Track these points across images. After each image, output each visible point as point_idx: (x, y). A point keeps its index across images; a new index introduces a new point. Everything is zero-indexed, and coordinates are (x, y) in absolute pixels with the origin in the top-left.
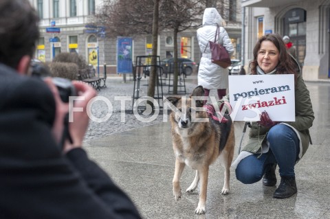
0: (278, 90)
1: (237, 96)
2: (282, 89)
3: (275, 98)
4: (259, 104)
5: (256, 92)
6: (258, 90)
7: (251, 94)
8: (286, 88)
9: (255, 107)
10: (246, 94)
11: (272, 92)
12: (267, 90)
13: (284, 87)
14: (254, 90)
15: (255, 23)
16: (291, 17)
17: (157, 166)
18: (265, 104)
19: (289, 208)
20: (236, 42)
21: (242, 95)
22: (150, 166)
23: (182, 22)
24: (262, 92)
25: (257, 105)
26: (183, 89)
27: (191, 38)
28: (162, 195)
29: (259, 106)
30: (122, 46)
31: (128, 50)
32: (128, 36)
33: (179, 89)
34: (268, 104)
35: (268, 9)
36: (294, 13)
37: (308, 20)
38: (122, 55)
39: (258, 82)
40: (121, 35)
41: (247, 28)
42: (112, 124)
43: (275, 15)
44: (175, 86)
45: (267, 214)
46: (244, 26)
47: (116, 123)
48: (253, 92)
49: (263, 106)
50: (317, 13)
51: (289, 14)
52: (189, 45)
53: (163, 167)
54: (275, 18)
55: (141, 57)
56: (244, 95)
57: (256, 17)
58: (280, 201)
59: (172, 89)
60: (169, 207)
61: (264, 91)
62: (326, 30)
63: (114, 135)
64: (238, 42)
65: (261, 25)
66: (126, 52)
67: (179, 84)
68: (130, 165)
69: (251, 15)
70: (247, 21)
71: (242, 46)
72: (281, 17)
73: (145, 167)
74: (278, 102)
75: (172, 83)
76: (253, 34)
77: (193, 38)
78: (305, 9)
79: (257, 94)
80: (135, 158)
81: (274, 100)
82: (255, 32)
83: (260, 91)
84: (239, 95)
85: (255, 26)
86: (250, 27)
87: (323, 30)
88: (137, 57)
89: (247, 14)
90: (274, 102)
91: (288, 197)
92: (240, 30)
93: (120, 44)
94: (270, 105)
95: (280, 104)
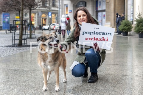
0: (105, 34)
1: (84, 33)
2: (108, 34)
3: (103, 38)
4: (94, 39)
5: (95, 33)
6: (95, 32)
7: (92, 33)
8: (110, 34)
9: (92, 40)
10: (89, 33)
11: (102, 34)
12: (100, 33)
13: (109, 33)
14: (93, 32)
15: (64, 7)
16: (80, 5)
17: (29, 71)
18: (97, 39)
19: (96, 87)
20: (56, 16)
21: (87, 33)
22: (26, 70)
23: (33, 5)
24: (97, 33)
25: (93, 39)
26: (34, 36)
27: (36, 14)
28: (34, 84)
29: (94, 40)
30: (5, 17)
31: (7, 19)
32: (7, 12)
33: (32, 36)
34: (99, 40)
35: (70, 1)
36: (81, 3)
37: (87, 6)
38: (5, 21)
39: (96, 28)
40: (4, 12)
41: (61, 9)
42: (3, 52)
43: (73, 4)
44: (31, 35)
45: (88, 91)
46: (60, 9)
47: (5, 51)
48: (93, 33)
49: (96, 40)
50: (91, 3)
51: (79, 3)
52: (35, 17)
53: (32, 71)
54: (73, 5)
55: (15, 21)
56: (88, 33)
57: (65, 5)
58: (92, 84)
59: (29, 36)
60: (39, 90)
61: (98, 33)
62: (95, 10)
63: (5, 57)
64: (57, 16)
65: (67, 8)
66: (7, 20)
67: (32, 34)
68: (15, 70)
69: (62, 4)
70: (61, 6)
71: (59, 17)
72: (76, 5)
73: (23, 71)
74: (104, 40)
75: (29, 34)
76: (63, 12)
77: (37, 14)
78: (86, 1)
79: (94, 34)
80: (17, 67)
81: (102, 38)
82: (65, 11)
83: (96, 33)
84: (85, 32)
85: (64, 9)
86: (62, 9)
87: (93, 10)
88: (14, 21)
89: (61, 3)
90: (102, 39)
91: (95, 82)
92: (58, 11)
93: (4, 16)
94: (100, 40)
95: (105, 41)
